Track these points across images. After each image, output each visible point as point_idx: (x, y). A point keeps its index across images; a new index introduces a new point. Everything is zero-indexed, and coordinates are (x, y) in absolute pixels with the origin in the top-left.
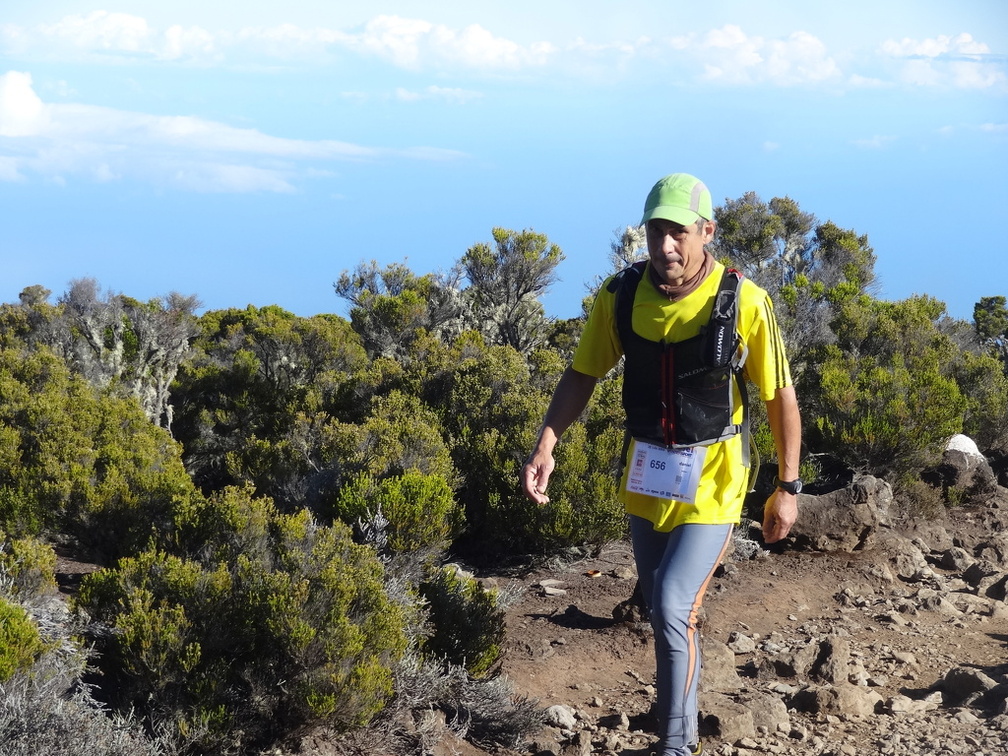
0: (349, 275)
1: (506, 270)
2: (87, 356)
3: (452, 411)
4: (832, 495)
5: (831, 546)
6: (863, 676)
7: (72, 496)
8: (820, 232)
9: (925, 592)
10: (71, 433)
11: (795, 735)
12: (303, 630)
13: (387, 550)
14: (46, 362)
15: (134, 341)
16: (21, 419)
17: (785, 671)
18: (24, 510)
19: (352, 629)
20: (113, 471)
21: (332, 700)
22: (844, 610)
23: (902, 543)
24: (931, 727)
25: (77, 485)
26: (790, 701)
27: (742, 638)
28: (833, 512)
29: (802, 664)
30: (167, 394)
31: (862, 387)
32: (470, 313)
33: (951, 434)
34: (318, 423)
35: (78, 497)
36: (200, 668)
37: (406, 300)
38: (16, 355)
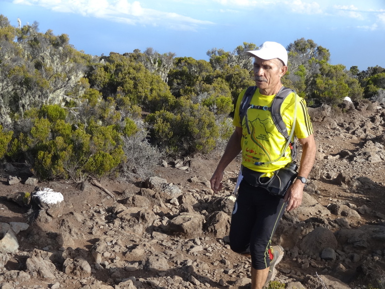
0: (210, 51)
2: (149, 65)
3: (232, 83)
4: (317, 108)
5: (316, 120)
6: (321, 150)
7: (145, 97)
8: (318, 48)
9: (337, 132)
10: (145, 82)
12: (196, 130)
13: (216, 114)
14: (140, 66)
15: (160, 62)
16: (134, 78)
18: (133, 99)
19: (207, 131)
20: (154, 92)
21: (202, 147)
22: (318, 135)
23: (332, 121)
24: (336, 163)
25: (146, 94)
28: (317, 112)
30: (167, 75)
31: (326, 84)
32: (237, 61)
33: (345, 96)
34: (201, 84)
35: (146, 97)
36: (172, 137)
37: (223, 57)
38: (134, 64)
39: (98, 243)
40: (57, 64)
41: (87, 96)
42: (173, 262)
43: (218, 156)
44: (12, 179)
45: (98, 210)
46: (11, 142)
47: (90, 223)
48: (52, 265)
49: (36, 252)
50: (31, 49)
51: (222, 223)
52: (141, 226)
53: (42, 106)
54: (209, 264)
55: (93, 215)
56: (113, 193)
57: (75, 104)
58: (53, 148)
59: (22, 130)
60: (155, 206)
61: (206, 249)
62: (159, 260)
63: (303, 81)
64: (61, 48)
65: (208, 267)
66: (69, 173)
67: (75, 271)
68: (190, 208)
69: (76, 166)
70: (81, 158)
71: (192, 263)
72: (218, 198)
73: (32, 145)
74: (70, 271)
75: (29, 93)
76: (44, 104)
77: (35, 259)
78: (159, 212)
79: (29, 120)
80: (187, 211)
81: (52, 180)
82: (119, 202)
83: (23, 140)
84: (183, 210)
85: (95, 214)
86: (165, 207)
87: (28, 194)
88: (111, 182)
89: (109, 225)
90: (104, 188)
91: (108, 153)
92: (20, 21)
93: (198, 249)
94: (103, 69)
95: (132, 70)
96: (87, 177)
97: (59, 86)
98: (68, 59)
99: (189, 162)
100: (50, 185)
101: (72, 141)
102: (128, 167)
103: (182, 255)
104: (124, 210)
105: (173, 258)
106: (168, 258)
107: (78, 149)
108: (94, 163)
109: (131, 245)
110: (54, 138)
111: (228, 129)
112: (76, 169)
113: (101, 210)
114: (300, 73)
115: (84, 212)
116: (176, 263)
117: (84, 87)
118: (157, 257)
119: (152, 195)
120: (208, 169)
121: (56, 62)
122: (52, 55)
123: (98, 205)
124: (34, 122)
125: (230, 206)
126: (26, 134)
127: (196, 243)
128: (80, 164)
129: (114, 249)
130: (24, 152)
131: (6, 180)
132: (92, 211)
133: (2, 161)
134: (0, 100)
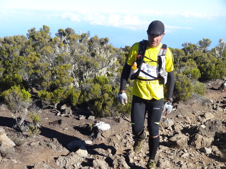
0: (184, 44)
1: (204, 44)
3: (197, 61)
12: (180, 88)
13: (191, 79)
19: (187, 89)
21: (183, 97)
32: (199, 49)
34: (180, 62)
37: (191, 47)
39: (130, 151)
41: (119, 70)
42: (173, 162)
43: (192, 102)
44: (81, 116)
45: (128, 134)
46: (80, 97)
47: (124, 141)
48: (106, 163)
49: (97, 156)
50: (89, 46)
51: (199, 140)
53: (95, 77)
54: (193, 163)
55: (126, 136)
57: (112, 75)
58: (103, 100)
59: (85, 90)
61: (190, 155)
62: (165, 161)
64: (105, 45)
65: (193, 165)
66: (111, 113)
67: (119, 167)
68: (180, 132)
69: (115, 109)
70: (118, 105)
71: (184, 163)
72: (195, 126)
73: (91, 98)
74: (116, 167)
75: (88, 69)
76: (96, 75)
77: (97, 160)
78: (162, 134)
79: (89, 84)
80: (178, 133)
81: (102, 117)
83: (86, 95)
84: (176, 133)
86: (165, 131)
87: (91, 125)
92: (80, 31)
93: (186, 155)
96: (121, 115)
97: (104, 66)
98: (109, 51)
99: (176, 106)
100: (102, 120)
101: (113, 96)
103: (178, 158)
105: (172, 160)
106: (170, 160)
107: (116, 100)
108: (125, 108)
110: (103, 94)
111: (198, 87)
112: (115, 111)
113: (130, 133)
115: (121, 134)
116: (174, 163)
117: (117, 66)
118: (164, 160)
120: (187, 110)
121: (102, 53)
122: (100, 49)
123: (128, 131)
124: (92, 86)
125: (202, 131)
126: (88, 92)
127: (184, 152)
128: (118, 108)
129: (139, 155)
130: (87, 102)
131: (77, 117)
132: (125, 134)
133: (75, 107)
134: (73, 74)
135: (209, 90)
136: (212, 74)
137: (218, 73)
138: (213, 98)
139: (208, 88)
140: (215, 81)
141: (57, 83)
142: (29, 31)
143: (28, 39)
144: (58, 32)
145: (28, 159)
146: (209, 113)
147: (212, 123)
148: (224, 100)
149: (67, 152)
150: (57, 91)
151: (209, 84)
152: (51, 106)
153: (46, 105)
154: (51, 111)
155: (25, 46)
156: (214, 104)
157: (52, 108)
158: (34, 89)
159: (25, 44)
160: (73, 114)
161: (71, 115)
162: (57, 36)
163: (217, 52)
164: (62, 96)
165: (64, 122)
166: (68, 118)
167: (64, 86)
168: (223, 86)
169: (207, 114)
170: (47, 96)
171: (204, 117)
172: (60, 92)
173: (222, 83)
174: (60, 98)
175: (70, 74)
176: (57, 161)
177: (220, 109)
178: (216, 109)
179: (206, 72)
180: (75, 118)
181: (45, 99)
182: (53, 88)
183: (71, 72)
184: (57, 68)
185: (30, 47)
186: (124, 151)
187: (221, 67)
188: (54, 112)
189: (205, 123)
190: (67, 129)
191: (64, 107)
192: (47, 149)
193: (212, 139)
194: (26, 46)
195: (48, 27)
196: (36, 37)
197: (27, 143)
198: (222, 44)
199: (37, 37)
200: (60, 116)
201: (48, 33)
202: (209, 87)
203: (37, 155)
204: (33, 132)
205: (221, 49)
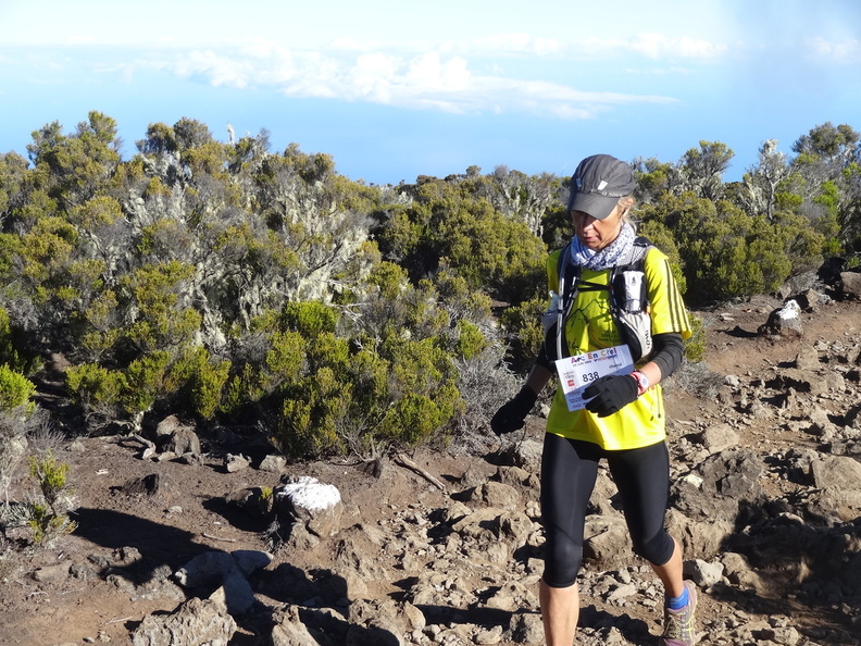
1: (706, 161)
2: (502, 202)
3: (679, 230)
7: (496, 270)
10: (495, 240)
11: (848, 392)
14: (483, 205)
15: (525, 195)
16: (472, 233)
17: (843, 360)
18: (473, 275)
20: (515, 258)
25: (498, 264)
26: (845, 375)
27: (821, 343)
29: (852, 357)
30: (541, 221)
32: (687, 182)
35: (499, 271)
37: (656, 176)
38: (469, 202)
39: (416, 586)
40: (313, 217)
41: (378, 278)
44: (233, 459)
45: (412, 518)
46: (227, 384)
47: (396, 546)
49: (289, 610)
50: (258, 190)
52: (504, 546)
53: (285, 306)
55: (403, 529)
56: (442, 479)
57: (352, 297)
58: (313, 393)
59: (248, 357)
60: (530, 503)
61: (642, 592)
63: (834, 217)
64: (318, 184)
66: (348, 441)
68: (606, 505)
69: (362, 427)
70: (372, 409)
73: (270, 388)
75: (258, 279)
76: (290, 300)
77: (290, 626)
79: (260, 336)
80: (598, 511)
81: (313, 458)
82: (455, 497)
83: (251, 378)
85: (406, 525)
87: (267, 490)
88: (437, 455)
89: (436, 548)
90: (422, 470)
91: (426, 397)
93: (627, 591)
94: (405, 217)
95: (466, 216)
96: (386, 448)
97: (318, 261)
98: (334, 204)
100: (311, 469)
101: (351, 376)
102: (470, 424)
104: (465, 516)
107: (364, 391)
108: (399, 420)
109: (486, 588)
110: (313, 370)
112: (362, 433)
113: (418, 516)
114: (826, 197)
115: (384, 522)
117: (369, 261)
119: (522, 479)
121: (309, 213)
122: (301, 199)
123: (410, 507)
124: (272, 340)
125: (689, 497)
126: (256, 366)
127: (620, 580)
128: (371, 422)
129: (449, 598)
130: (255, 403)
131: (220, 462)
132: (399, 520)
133: (211, 423)
134: (201, 298)
135: (724, 339)
136: (734, 277)
137: (755, 273)
138: (737, 370)
139: (719, 331)
140: (748, 301)
141: (138, 336)
142: (34, 135)
143: (32, 166)
144: (145, 137)
145: (24, 631)
146: (722, 425)
147: (727, 465)
148: (778, 376)
149: (177, 598)
150: (140, 364)
151: (725, 315)
152: (119, 423)
153: (101, 418)
154: (121, 440)
155: (21, 195)
156: (739, 392)
157: (126, 431)
158: (57, 357)
159: (23, 184)
160: (203, 450)
161: (197, 455)
162: (144, 152)
163: (754, 192)
164: (160, 384)
165: (166, 484)
166: (186, 468)
167: (166, 346)
168: (775, 321)
169: (714, 429)
170: (104, 385)
171: (703, 442)
172: (150, 370)
173: (772, 310)
174: (153, 390)
175: (187, 297)
176: (137, 635)
177: (763, 411)
178: (748, 410)
179: (712, 270)
180: (211, 465)
181: (97, 395)
182: (124, 354)
183: (191, 292)
184: (135, 279)
185: (39, 198)
186: (394, 584)
187: (768, 249)
188: (133, 447)
189: (702, 468)
190: (179, 509)
191: (167, 426)
192: (99, 592)
193: (723, 528)
194: (25, 195)
195: (108, 119)
196: (65, 160)
197: (21, 569)
198: (771, 162)
199: (67, 156)
200: (155, 460)
201: (110, 140)
202: (726, 328)
203: (60, 614)
204: (44, 527)
205: (768, 179)
